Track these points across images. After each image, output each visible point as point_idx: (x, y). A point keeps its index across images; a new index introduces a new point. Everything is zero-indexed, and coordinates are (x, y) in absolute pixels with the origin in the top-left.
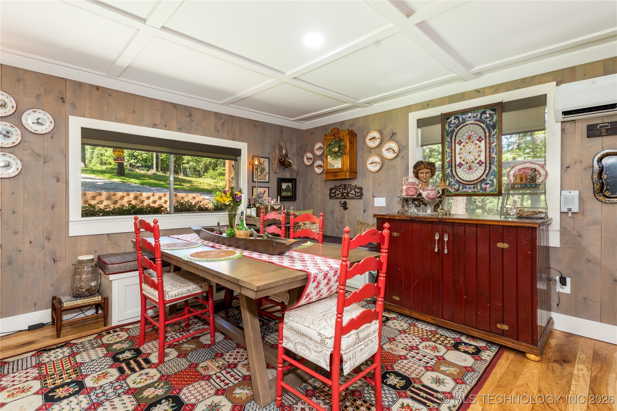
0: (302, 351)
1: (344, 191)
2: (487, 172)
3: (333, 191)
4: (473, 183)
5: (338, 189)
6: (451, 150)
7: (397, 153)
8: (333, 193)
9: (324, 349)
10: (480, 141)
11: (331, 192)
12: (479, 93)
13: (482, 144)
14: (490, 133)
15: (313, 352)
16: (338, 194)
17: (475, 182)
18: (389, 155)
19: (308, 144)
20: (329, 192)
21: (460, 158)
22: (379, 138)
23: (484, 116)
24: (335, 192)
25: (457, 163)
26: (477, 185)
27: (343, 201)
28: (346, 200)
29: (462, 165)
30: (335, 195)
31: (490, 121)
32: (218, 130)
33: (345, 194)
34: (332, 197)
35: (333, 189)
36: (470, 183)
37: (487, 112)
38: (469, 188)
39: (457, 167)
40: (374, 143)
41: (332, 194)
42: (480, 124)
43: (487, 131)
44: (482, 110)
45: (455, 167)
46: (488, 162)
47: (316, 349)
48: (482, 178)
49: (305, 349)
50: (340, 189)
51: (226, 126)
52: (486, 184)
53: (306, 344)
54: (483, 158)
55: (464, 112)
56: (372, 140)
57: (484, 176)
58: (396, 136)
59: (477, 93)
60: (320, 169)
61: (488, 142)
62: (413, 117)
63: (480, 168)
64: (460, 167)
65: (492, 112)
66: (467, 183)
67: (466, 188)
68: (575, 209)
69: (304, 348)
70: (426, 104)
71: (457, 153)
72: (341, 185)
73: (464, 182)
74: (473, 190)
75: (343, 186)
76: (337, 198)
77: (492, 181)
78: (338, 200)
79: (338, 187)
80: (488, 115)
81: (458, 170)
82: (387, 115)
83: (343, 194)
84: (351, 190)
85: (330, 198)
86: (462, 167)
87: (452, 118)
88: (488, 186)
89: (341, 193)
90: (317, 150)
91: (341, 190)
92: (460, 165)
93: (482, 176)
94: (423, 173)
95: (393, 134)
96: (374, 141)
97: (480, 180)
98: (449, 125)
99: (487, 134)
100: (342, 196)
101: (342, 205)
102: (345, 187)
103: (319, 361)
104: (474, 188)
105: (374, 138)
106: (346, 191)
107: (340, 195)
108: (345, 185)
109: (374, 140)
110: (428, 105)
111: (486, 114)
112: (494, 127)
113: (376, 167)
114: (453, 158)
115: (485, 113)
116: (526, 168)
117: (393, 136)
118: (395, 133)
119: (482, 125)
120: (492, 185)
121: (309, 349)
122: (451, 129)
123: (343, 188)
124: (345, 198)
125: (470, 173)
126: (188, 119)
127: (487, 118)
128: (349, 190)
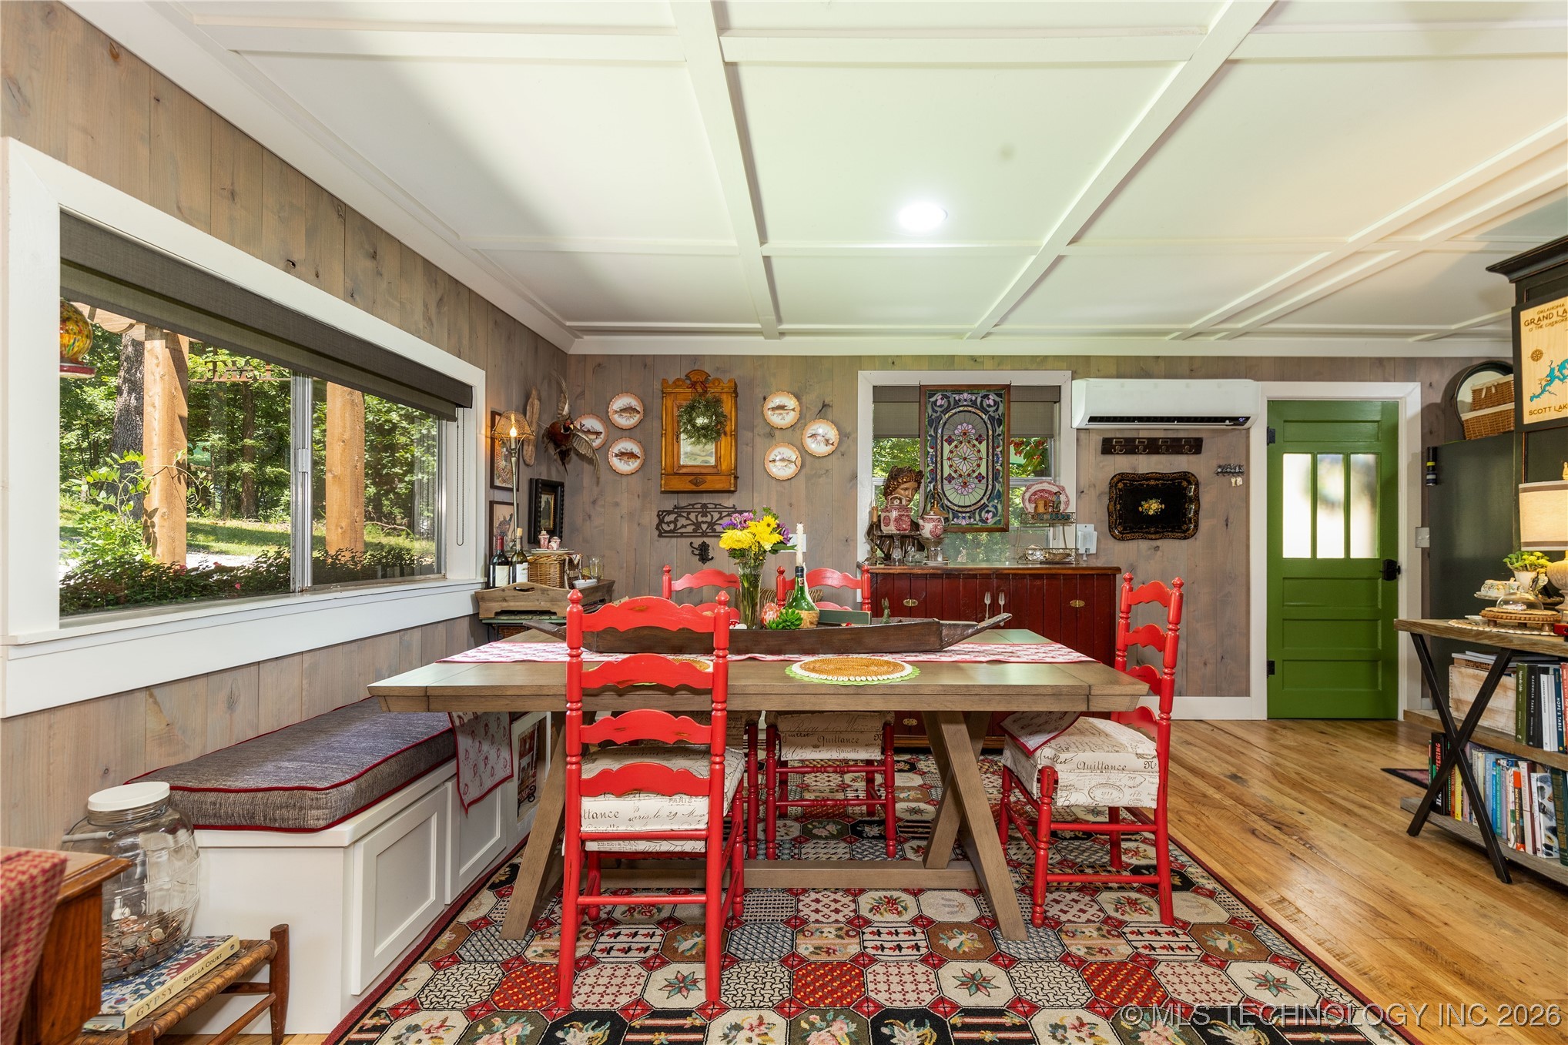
0: (1106, 797)
1: (700, 519)
2: (988, 493)
3: (667, 519)
4: (968, 509)
5: (685, 514)
6: (936, 452)
7: (836, 445)
8: (668, 523)
9: (1147, 777)
10: (980, 443)
11: (661, 522)
12: (975, 361)
13: (983, 447)
14: (994, 431)
15: (1126, 790)
16: (684, 526)
17: (972, 508)
18: (817, 447)
19: (583, 393)
20: (656, 521)
21: (951, 466)
22: (793, 410)
23: (986, 402)
24: (675, 521)
25: (945, 475)
26: (974, 514)
27: (697, 542)
28: (706, 540)
29: (954, 478)
30: (675, 529)
31: (994, 411)
32: (430, 319)
33: (704, 527)
34: (666, 532)
35: (669, 513)
36: (964, 510)
37: (990, 397)
38: (964, 518)
39: (945, 482)
40: (783, 419)
41: (665, 527)
42: (980, 414)
43: (989, 426)
44: (984, 392)
45: (942, 482)
46: (990, 477)
47: (1131, 783)
48: (982, 502)
49: (1111, 791)
50: (689, 513)
51: (446, 308)
52: (988, 512)
53: (1111, 782)
54: (983, 470)
55: (958, 389)
56: (777, 412)
57: (985, 500)
58: (830, 409)
59: (972, 362)
60: (626, 462)
61: (991, 444)
62: (866, 381)
63: (979, 485)
64: (950, 482)
65: (998, 399)
66: (960, 509)
67: (958, 518)
68: (1093, 550)
69: (1107, 790)
70: (890, 361)
71: (945, 457)
72: (693, 505)
73: (956, 508)
74: (968, 521)
75: (699, 506)
76: (682, 535)
77: (996, 508)
78: (683, 539)
79: (682, 508)
80: (992, 403)
81: (947, 487)
82: (810, 364)
83: (698, 525)
84: (721, 518)
85: (660, 536)
86: (953, 482)
87: (938, 396)
88: (991, 514)
89: (694, 524)
90: (616, 412)
91: (692, 516)
92: (950, 479)
93: (982, 498)
94: (906, 489)
95: (824, 406)
96: (781, 414)
97: (979, 504)
98: (933, 409)
99: (990, 432)
100: (695, 531)
101: (697, 552)
102: (704, 510)
103: (1140, 800)
104: (970, 518)
105: (782, 407)
106: (708, 519)
107: (690, 529)
108: (704, 506)
109: (782, 412)
110: (893, 363)
111: (989, 399)
112: (1000, 422)
113: (787, 469)
114: (939, 465)
115: (986, 396)
116: (1043, 490)
117: (823, 411)
118: (829, 405)
119: (984, 416)
120: (994, 515)
121: (1119, 788)
122: (935, 414)
123: (699, 512)
124: (704, 534)
125: (965, 493)
126: (369, 264)
127: (989, 406)
128: (716, 516)
